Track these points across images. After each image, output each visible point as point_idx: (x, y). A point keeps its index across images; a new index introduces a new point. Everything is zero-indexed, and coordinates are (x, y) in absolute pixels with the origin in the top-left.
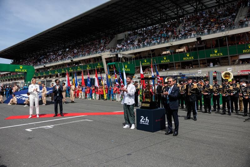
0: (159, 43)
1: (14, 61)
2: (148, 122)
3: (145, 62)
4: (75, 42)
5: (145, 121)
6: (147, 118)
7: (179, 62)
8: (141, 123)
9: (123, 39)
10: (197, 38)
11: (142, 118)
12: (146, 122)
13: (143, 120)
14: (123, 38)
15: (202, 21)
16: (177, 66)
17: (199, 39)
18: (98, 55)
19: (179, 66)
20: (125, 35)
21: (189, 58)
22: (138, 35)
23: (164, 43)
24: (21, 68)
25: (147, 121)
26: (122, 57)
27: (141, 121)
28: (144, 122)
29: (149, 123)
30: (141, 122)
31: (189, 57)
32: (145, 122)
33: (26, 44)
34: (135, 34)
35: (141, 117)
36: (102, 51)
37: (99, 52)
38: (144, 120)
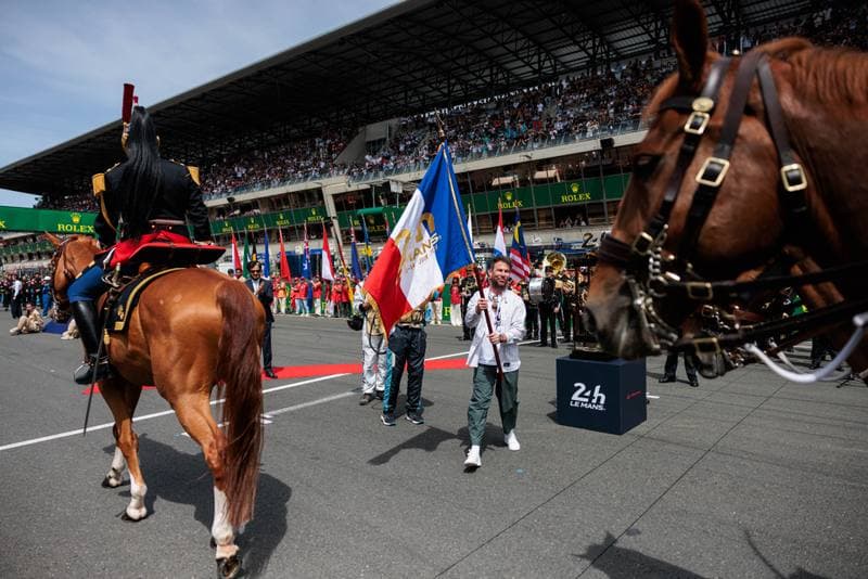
0: (491, 154)
1: (45, 198)
2: (602, 402)
4: (237, 146)
5: (591, 397)
6: (598, 388)
7: (550, 209)
8: (576, 404)
9: (385, 139)
10: (602, 141)
11: (579, 388)
12: (594, 401)
13: (582, 395)
14: (383, 136)
15: (614, 93)
16: (543, 219)
17: (607, 144)
18: (310, 185)
19: (548, 218)
20: (390, 128)
21: (578, 197)
22: (427, 128)
23: (506, 152)
24: (76, 220)
25: (599, 398)
27: (575, 397)
28: (587, 400)
29: (604, 406)
30: (574, 401)
31: (577, 194)
32: (590, 402)
33: (83, 148)
34: (420, 124)
35: (576, 385)
36: (323, 172)
37: (315, 177)
38: (588, 394)
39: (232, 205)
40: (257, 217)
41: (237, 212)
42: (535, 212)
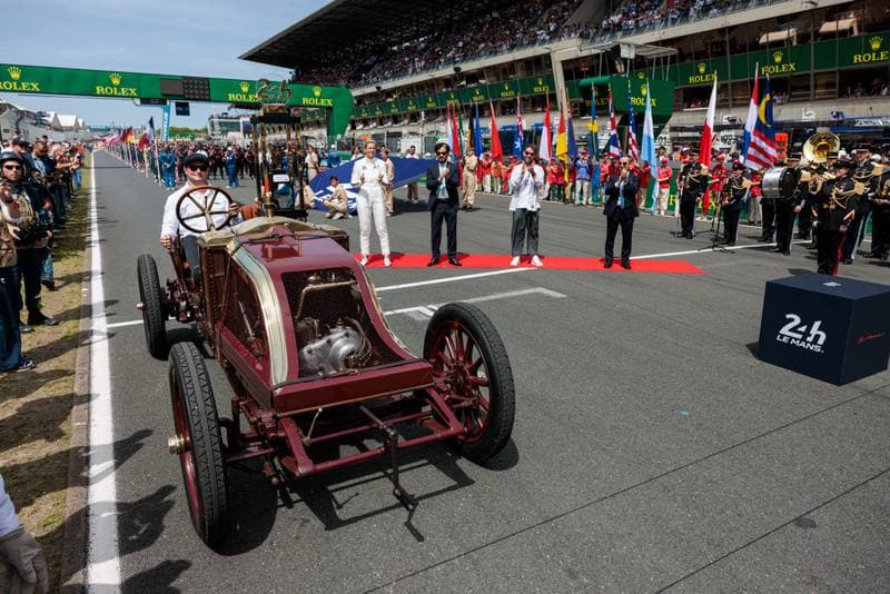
1: (297, 72)
2: (821, 341)
3: (698, 73)
4: (466, 9)
5: (806, 334)
6: (817, 324)
7: (834, 72)
8: (785, 340)
11: (792, 320)
12: (810, 339)
13: (794, 330)
16: (821, 86)
18: (538, 50)
21: (878, 55)
24: (317, 93)
25: (817, 337)
26: (632, 56)
27: (785, 330)
28: (800, 336)
29: (823, 347)
30: (782, 336)
31: (877, 51)
32: (804, 339)
33: (325, 20)
35: (788, 316)
37: (544, 41)
38: (803, 329)
39: (459, 75)
40: (482, 88)
41: (464, 83)
42: (812, 78)
